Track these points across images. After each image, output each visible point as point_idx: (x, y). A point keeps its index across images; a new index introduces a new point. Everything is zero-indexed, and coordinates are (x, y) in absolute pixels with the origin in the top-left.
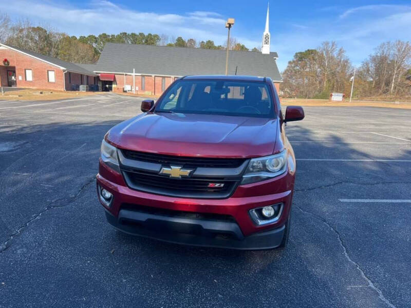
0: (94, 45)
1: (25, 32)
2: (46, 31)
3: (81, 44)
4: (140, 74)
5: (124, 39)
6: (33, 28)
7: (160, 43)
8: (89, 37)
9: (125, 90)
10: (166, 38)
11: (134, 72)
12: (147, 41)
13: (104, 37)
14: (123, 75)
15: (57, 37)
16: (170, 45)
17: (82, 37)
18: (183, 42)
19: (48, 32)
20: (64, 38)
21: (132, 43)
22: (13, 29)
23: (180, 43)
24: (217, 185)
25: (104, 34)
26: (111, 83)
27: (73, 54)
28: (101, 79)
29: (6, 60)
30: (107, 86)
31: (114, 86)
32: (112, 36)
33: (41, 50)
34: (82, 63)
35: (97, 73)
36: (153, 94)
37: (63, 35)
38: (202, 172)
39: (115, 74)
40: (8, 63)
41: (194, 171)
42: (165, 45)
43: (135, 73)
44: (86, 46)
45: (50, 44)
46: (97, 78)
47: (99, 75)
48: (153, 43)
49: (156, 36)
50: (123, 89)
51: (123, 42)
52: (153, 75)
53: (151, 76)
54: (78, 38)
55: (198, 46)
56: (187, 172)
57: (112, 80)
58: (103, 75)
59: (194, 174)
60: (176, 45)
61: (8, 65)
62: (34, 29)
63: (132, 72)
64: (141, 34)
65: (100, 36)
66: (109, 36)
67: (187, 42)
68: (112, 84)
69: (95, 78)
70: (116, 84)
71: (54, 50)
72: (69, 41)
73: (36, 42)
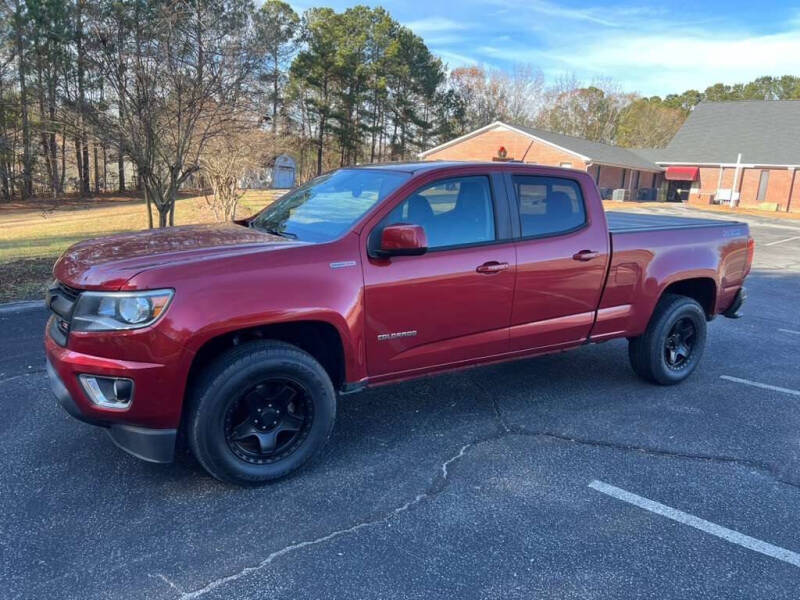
1: (566, 100)
2: (602, 94)
3: (664, 110)
4: (752, 166)
5: (764, 91)
6: (583, 90)
8: (685, 94)
9: (716, 199)
11: (739, 161)
13: (716, 92)
14: (719, 167)
15: (621, 102)
17: (671, 96)
19: (605, 96)
20: (634, 103)
21: (781, 98)
22: (548, 96)
26: (687, 185)
27: (644, 132)
28: (668, 178)
29: (503, 149)
30: (679, 191)
31: (693, 191)
32: (737, 86)
34: (644, 147)
35: (662, 166)
36: (784, 209)
37: (632, 96)
39: (700, 167)
40: (505, 153)
43: (742, 162)
44: (675, 113)
46: (659, 177)
47: (666, 169)
50: (712, 197)
51: (760, 98)
52: (791, 167)
53: (786, 169)
54: (663, 98)
57: (691, 179)
58: (673, 170)
61: (504, 156)
62: (583, 92)
63: (735, 162)
66: (730, 87)
68: (689, 188)
69: (655, 175)
70: (700, 187)
71: (609, 126)
72: (643, 107)
73: (582, 114)
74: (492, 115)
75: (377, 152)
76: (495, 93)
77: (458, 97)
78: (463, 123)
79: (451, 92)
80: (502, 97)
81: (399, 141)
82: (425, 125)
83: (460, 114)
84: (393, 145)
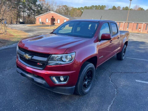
0: (82, 10)
1: (61, 7)
3: (78, 11)
7: (106, 9)
8: (81, 8)
10: (108, 6)
12: (101, 8)
15: (70, 8)
16: (110, 9)
17: (78, 8)
18: (115, 8)
19: (68, 7)
20: (73, 9)
21: (95, 9)
22: (58, 6)
23: (114, 8)
24: (40, 64)
25: (86, 6)
27: (75, 14)
29: (53, 16)
32: (89, 7)
33: (65, 13)
37: (72, 7)
38: (35, 58)
41: (32, 57)
42: (108, 9)
44: (79, 11)
45: (68, 11)
48: (103, 9)
49: (105, 6)
51: (92, 9)
55: (121, 9)
56: (30, 57)
59: (32, 58)
60: (112, 9)
61: (53, 18)
62: (64, 6)
64: (99, 6)
65: (84, 7)
67: (117, 7)
71: (69, 13)
72: (74, 9)
73: (64, 10)
74: (48, 9)
75: (24, 16)
76: (48, 5)
77: (40, 5)
78: (42, 11)
79: (39, 4)
80: (49, 6)
81: (29, 14)
82: (34, 11)
83: (41, 9)
84: (28, 15)
